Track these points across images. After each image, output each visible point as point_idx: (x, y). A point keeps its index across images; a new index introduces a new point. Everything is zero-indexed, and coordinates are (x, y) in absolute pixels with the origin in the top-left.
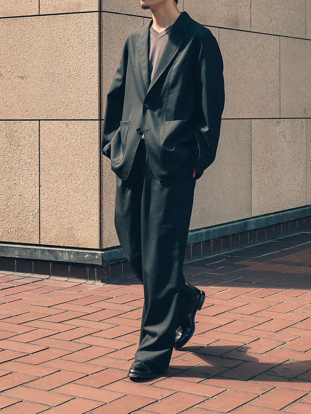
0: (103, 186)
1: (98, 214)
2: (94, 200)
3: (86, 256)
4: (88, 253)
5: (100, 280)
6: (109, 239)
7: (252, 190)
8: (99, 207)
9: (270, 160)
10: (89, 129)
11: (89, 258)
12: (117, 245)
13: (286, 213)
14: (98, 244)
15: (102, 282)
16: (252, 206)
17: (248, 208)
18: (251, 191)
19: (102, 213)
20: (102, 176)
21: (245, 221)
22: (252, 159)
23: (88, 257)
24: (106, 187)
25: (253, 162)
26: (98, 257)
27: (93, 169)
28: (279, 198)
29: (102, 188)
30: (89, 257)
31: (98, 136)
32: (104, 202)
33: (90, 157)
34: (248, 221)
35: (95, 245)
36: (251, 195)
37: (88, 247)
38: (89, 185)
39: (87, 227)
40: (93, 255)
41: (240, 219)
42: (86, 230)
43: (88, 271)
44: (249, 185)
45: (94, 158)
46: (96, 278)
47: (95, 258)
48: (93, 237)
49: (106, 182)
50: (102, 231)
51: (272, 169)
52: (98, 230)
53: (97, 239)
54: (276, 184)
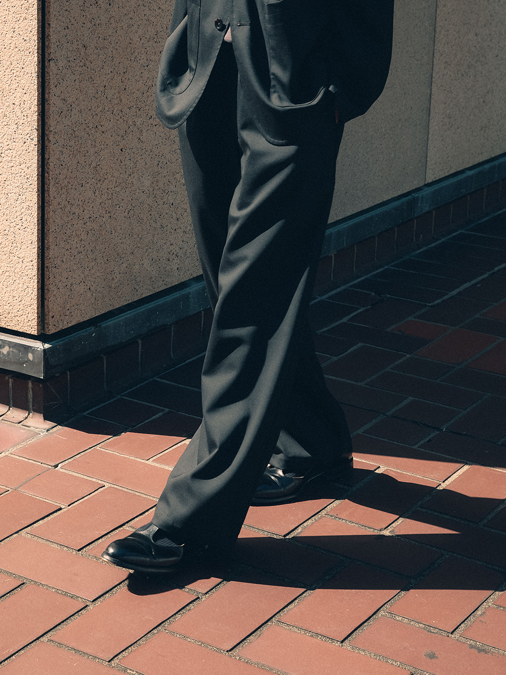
0: (48, 169)
1: (35, 245)
2: (25, 205)
3: (5, 350)
4: (11, 344)
5: (40, 413)
6: (68, 306)
7: (431, 121)
8: (38, 225)
9: (473, 49)
10: (12, 10)
11: (11, 356)
12: (88, 318)
13: (496, 163)
14: (35, 323)
15: (46, 418)
16: (428, 159)
17: (420, 165)
18: (429, 125)
19: (46, 241)
20: (46, 143)
21: (410, 197)
22: (435, 51)
23: (8, 353)
24: (57, 172)
25: (437, 55)
26: (34, 357)
27: (22, 121)
28: (485, 131)
29: (46, 175)
30: (11, 353)
31: (35, 31)
32: (51, 213)
33: (14, 87)
34: (417, 195)
35: (29, 322)
36: (428, 134)
37: (9, 328)
38: (12, 164)
39: (7, 274)
40: (22, 349)
41: (400, 193)
42: (5, 283)
43: (10, 385)
44: (424, 112)
45: (25, 91)
46: (31, 407)
47: (28, 358)
48: (23, 302)
49: (59, 159)
50: (46, 288)
51: (477, 69)
52: (36, 286)
53: (32, 311)
54: (481, 100)
